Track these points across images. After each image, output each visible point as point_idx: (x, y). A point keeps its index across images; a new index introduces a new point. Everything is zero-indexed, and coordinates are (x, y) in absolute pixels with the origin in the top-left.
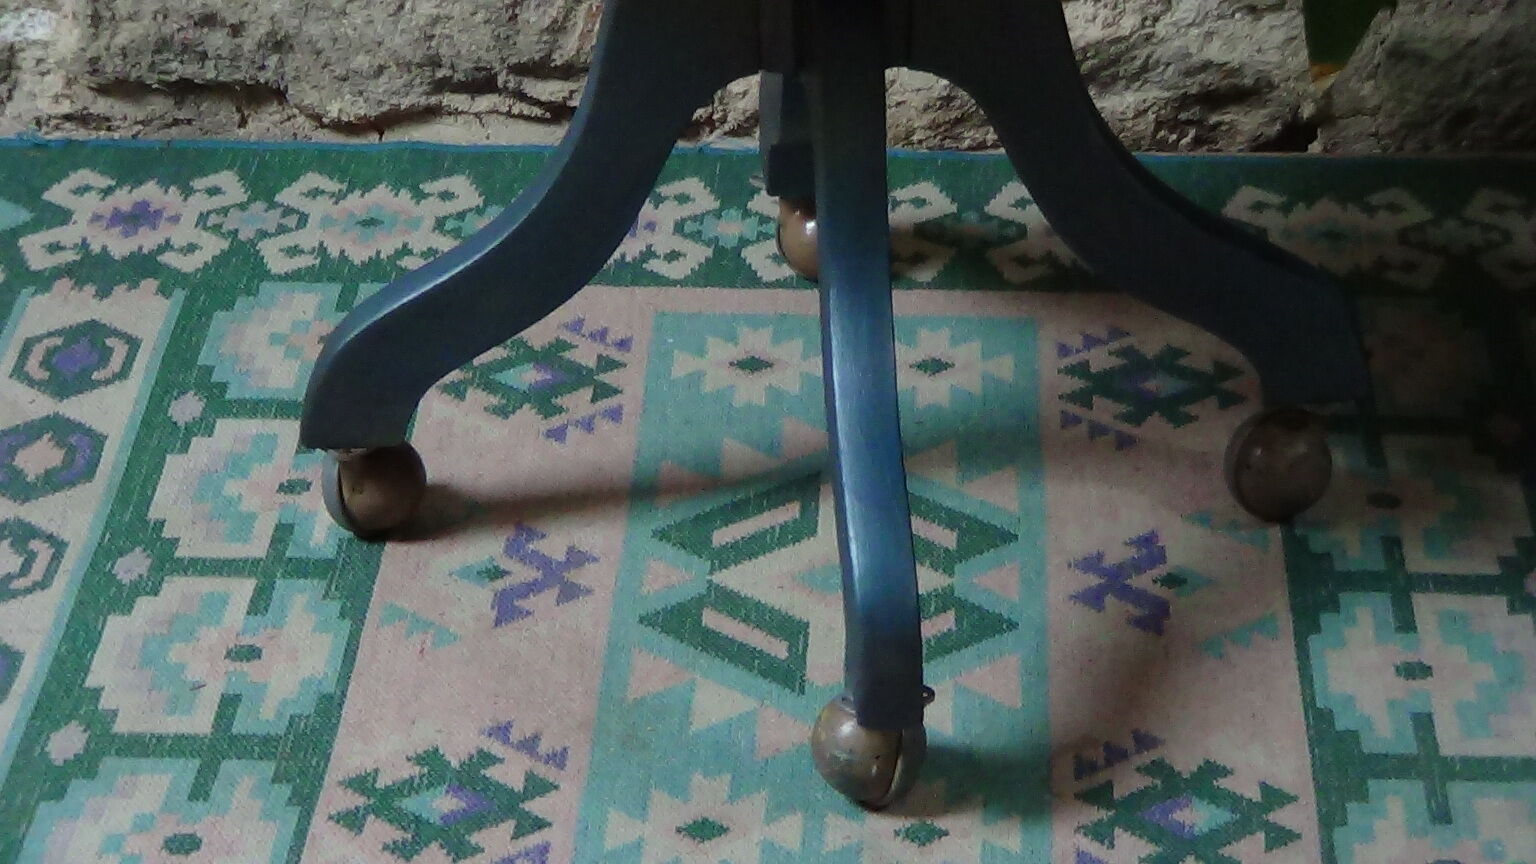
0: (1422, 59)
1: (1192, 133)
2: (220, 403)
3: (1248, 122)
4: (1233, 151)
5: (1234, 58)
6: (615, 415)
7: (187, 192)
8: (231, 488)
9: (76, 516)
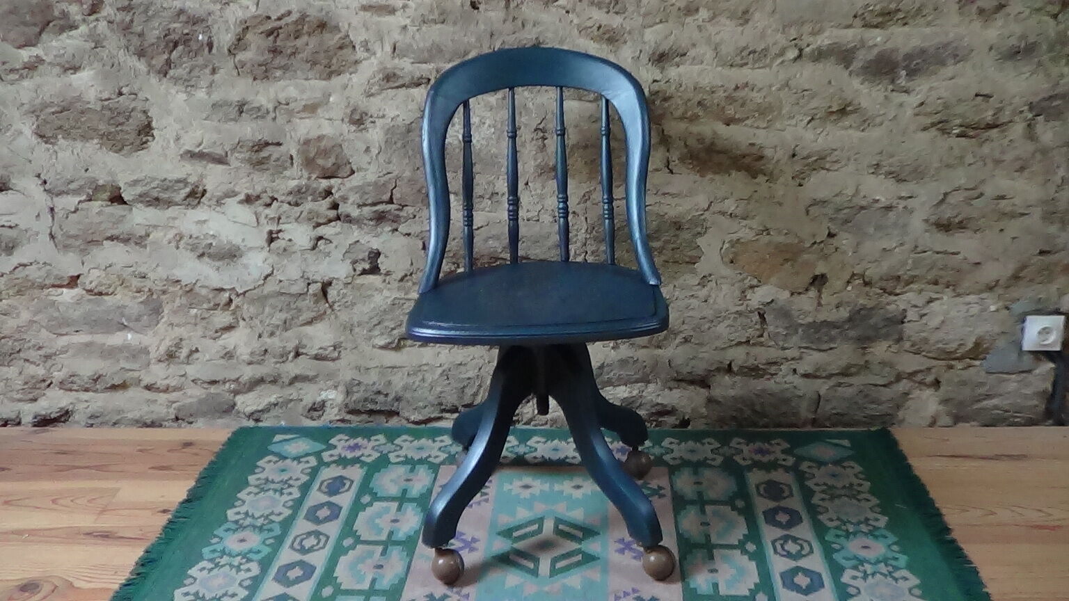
0: (718, 402)
1: (655, 423)
2: (376, 498)
3: (671, 420)
4: (666, 428)
5: (665, 402)
6: (487, 501)
8: (377, 521)
9: (333, 529)
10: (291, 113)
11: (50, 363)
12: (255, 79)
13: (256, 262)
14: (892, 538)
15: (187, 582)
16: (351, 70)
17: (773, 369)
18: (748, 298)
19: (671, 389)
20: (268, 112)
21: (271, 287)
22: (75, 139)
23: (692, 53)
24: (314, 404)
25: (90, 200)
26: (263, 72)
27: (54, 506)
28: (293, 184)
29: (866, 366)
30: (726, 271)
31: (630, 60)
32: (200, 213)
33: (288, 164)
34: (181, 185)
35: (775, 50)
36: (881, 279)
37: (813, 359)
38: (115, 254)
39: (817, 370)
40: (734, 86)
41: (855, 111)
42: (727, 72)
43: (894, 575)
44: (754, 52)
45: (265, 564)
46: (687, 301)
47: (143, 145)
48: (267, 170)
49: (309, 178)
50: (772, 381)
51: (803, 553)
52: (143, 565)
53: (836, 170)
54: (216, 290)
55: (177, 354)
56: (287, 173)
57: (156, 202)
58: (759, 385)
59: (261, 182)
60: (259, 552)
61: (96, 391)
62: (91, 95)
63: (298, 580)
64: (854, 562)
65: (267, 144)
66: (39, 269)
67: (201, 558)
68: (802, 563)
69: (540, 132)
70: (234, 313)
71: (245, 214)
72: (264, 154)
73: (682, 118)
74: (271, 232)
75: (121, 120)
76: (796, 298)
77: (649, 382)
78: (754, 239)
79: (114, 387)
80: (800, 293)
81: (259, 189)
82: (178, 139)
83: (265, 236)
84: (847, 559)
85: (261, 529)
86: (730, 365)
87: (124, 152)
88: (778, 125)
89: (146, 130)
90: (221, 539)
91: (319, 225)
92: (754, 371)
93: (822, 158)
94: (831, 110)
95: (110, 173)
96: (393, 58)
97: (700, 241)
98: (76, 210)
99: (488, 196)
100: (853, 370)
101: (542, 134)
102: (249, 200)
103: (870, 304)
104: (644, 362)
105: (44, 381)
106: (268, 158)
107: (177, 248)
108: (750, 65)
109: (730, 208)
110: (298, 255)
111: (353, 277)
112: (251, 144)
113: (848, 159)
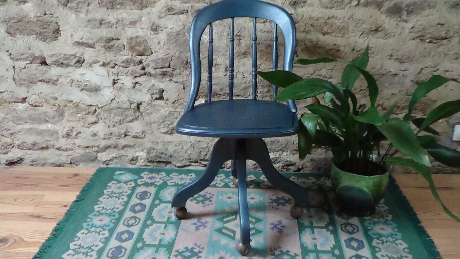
0: (315, 161)
1: (286, 169)
2: (161, 201)
3: (293, 168)
4: (291, 172)
5: (291, 160)
6: (212, 204)
7: (158, 175)
8: (162, 212)
9: (142, 216)
10: (124, 25)
11: (13, 137)
12: (108, 9)
13: (107, 93)
14: (394, 225)
15: (76, 239)
16: (152, 6)
19: (293, 154)
20: (113, 25)
21: (114, 105)
22: (24, 35)
23: (309, 1)
24: (133, 157)
25: (31, 63)
26: (112, 6)
27: (16, 203)
28: (125, 58)
32: (82, 70)
33: (122, 49)
34: (73, 57)
35: (347, 1)
38: (43, 88)
40: (327, 17)
41: (382, 30)
42: (324, 10)
43: (395, 242)
44: (338, 1)
45: (111, 231)
47: (56, 38)
48: (113, 51)
49: (132, 55)
51: (354, 231)
52: (56, 231)
53: (372, 57)
54: (89, 105)
55: (71, 134)
56: (122, 53)
57: (61, 65)
59: (109, 57)
60: (109, 226)
61: (34, 150)
62: (32, 15)
63: (126, 240)
64: (377, 236)
65: (113, 39)
66: (8, 94)
67: (82, 228)
68: (354, 236)
70: (97, 116)
71: (103, 71)
72: (112, 44)
73: (304, 31)
74: (114, 80)
75: (46, 26)
77: (284, 151)
79: (42, 148)
81: (109, 60)
82: (72, 36)
83: (112, 81)
84: (374, 234)
85: (110, 215)
87: (47, 41)
88: (347, 36)
89: (57, 31)
90: (92, 219)
91: (136, 77)
94: (371, 29)
95: (41, 51)
98: (25, 68)
99: (214, 66)
101: (239, 38)
102: (104, 65)
104: (282, 142)
105: (11, 145)
106: (113, 46)
107: (71, 86)
108: (335, 8)
109: (323, 73)
110: (127, 90)
111: (151, 101)
112: (105, 39)
113: (378, 52)
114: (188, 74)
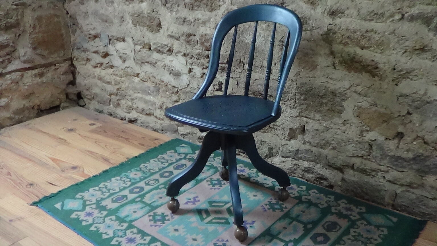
1: (318, 182)
3: (325, 183)
10: (199, 24)
11: (133, 102)
12: (189, 9)
13: (185, 79)
16: (218, 9)
17: (374, 173)
18: (364, 135)
19: (326, 169)
20: (192, 23)
21: (188, 89)
22: (141, 26)
23: (347, 12)
24: (200, 136)
25: (144, 48)
26: (192, 7)
28: (198, 51)
29: (422, 186)
30: (355, 120)
31: (320, 13)
32: (171, 58)
33: (196, 44)
34: (166, 46)
35: (387, 14)
36: (433, 142)
37: (393, 174)
38: (147, 68)
39: (396, 180)
40: (365, 30)
41: (429, 50)
42: (363, 23)
44: (377, 14)
45: (132, 184)
46: (336, 130)
47: (158, 31)
48: (191, 44)
49: (202, 50)
50: (373, 179)
53: (415, 80)
54: (174, 87)
55: (163, 107)
56: (196, 47)
57: (159, 51)
58: (366, 179)
59: (188, 49)
60: (136, 180)
61: (143, 114)
62: (145, 11)
63: (135, 193)
65: (191, 35)
66: (130, 69)
67: (119, 176)
69: (281, 42)
70: (179, 96)
71: (183, 60)
72: (190, 39)
73: (340, 43)
74: (190, 69)
75: (152, 21)
76: (388, 141)
77: (317, 163)
78: (369, 107)
79: (147, 114)
80: (390, 139)
81: (188, 52)
82: (168, 30)
83: (188, 69)
86: (353, 165)
87: (153, 32)
88: (387, 52)
89: (159, 25)
91: (204, 68)
92: (364, 172)
93: (409, 73)
94: (415, 48)
95: (149, 39)
96: (231, 5)
97: (344, 103)
98: (140, 51)
99: (259, 67)
100: (415, 186)
101: (282, 43)
102: (185, 55)
103: (426, 154)
104: (315, 153)
105: (131, 107)
106: (191, 40)
107: (164, 69)
108: (375, 21)
109: (359, 90)
110: (197, 78)
111: (213, 91)
112: (186, 34)
113: (423, 75)
114: (241, 71)
